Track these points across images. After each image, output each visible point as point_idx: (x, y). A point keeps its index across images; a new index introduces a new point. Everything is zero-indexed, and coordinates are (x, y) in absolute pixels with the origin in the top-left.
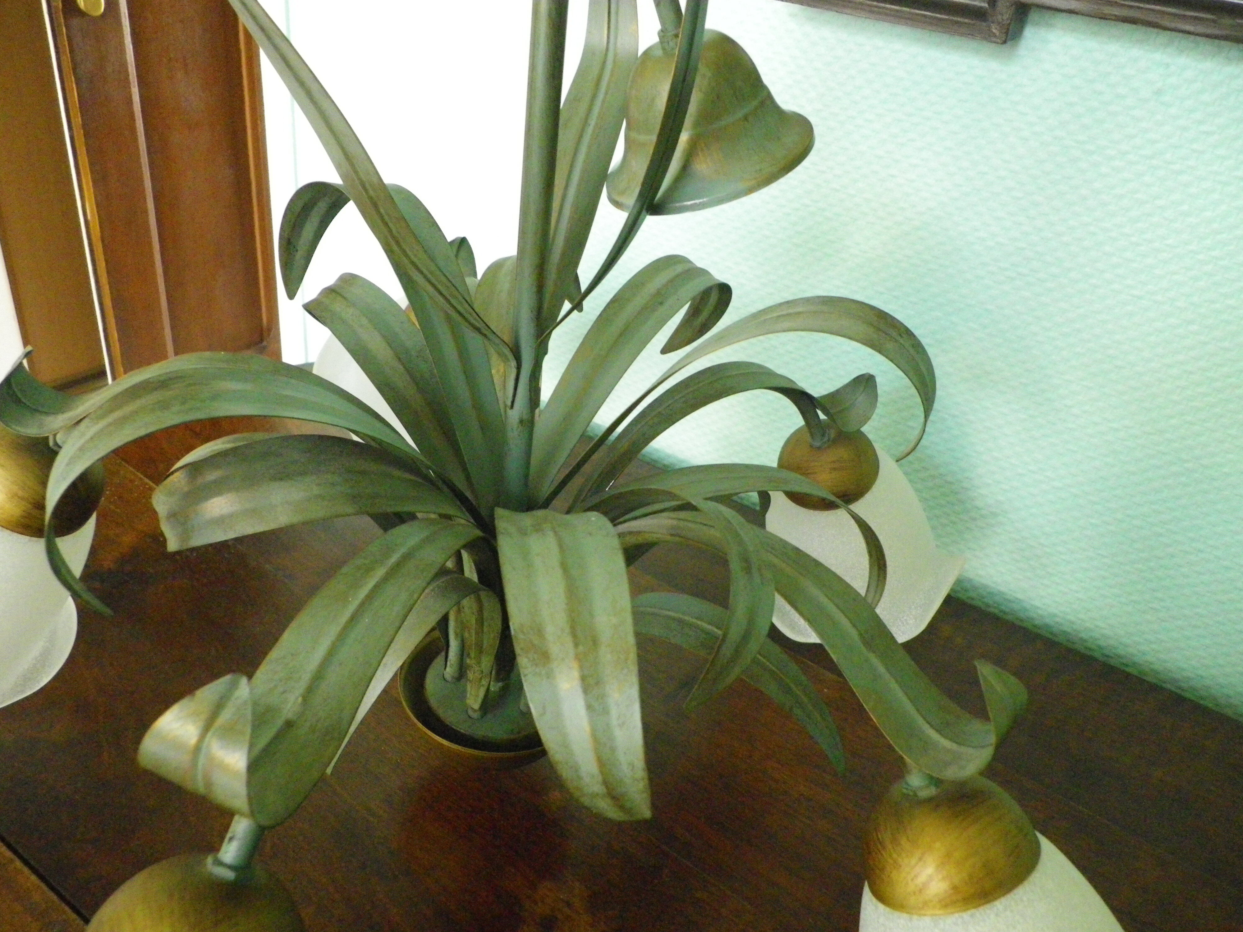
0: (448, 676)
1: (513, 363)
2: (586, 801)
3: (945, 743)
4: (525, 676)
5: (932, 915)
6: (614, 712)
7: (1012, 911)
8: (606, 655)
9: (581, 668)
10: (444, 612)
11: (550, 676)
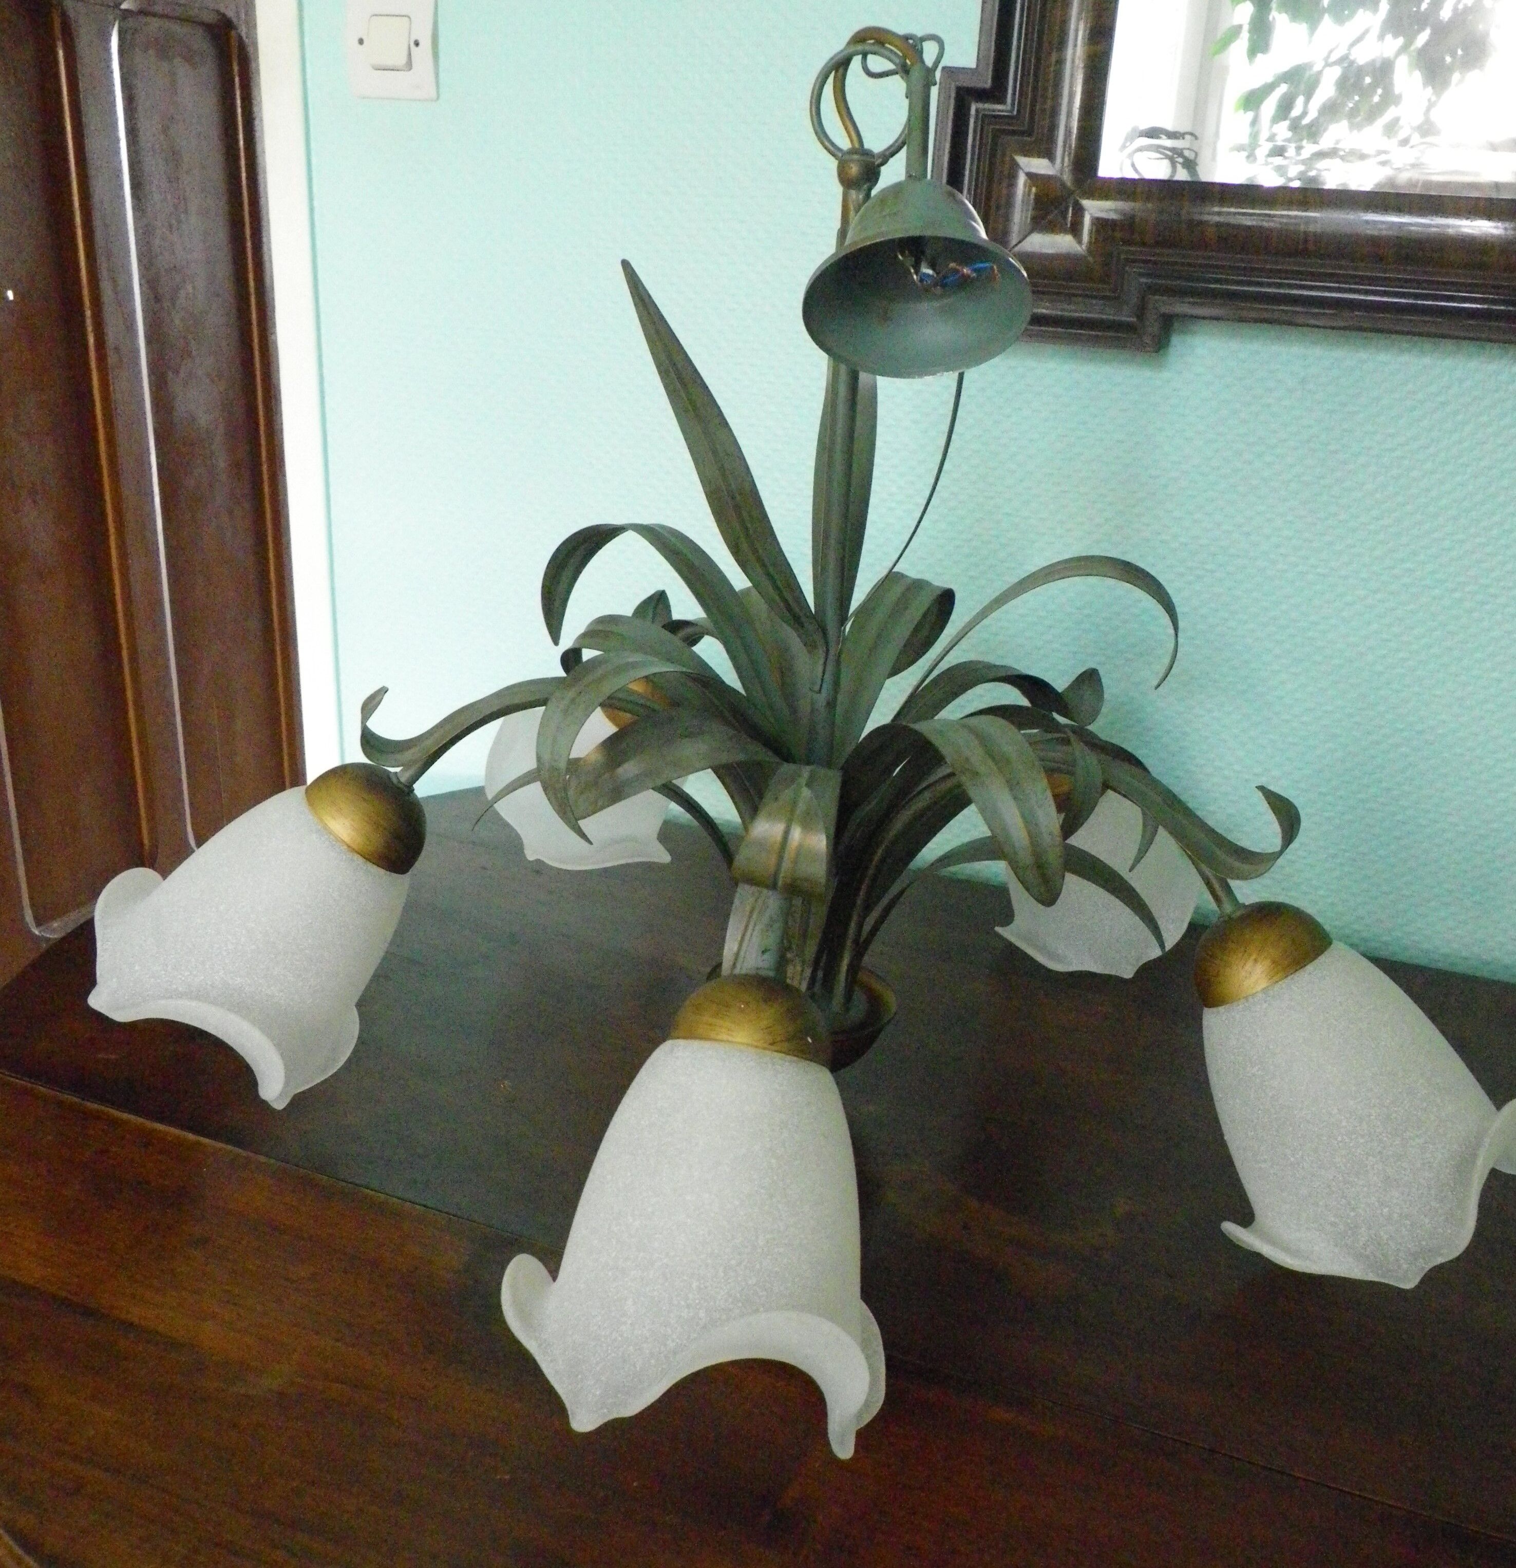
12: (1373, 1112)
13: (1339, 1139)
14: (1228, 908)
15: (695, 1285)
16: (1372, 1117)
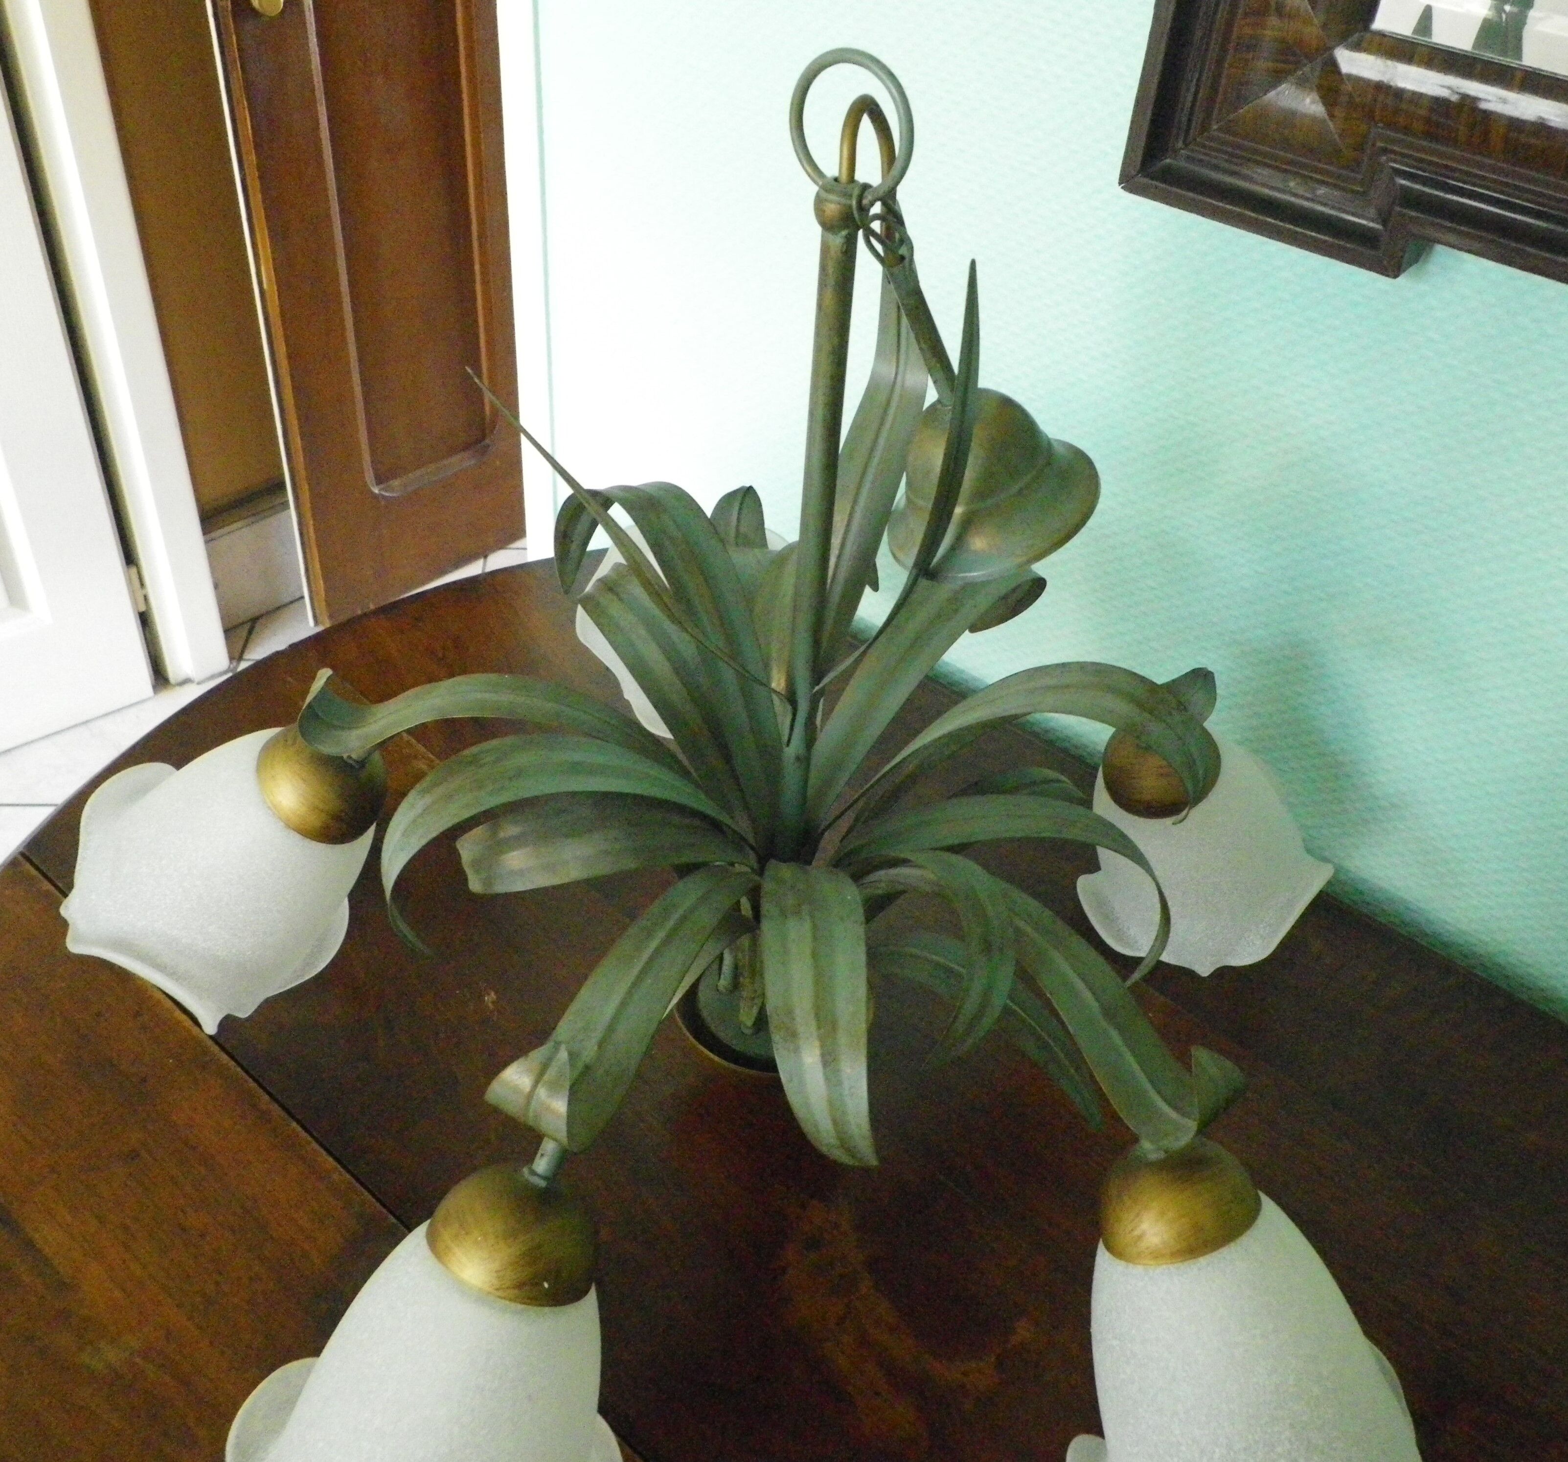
0: (721, 988)
1: (789, 708)
2: (824, 1150)
3: (1173, 1115)
4: (777, 1050)
5: (1144, 1265)
6: (846, 1084)
8: (843, 1039)
9: (822, 1047)
10: (718, 952)
11: (797, 1050)
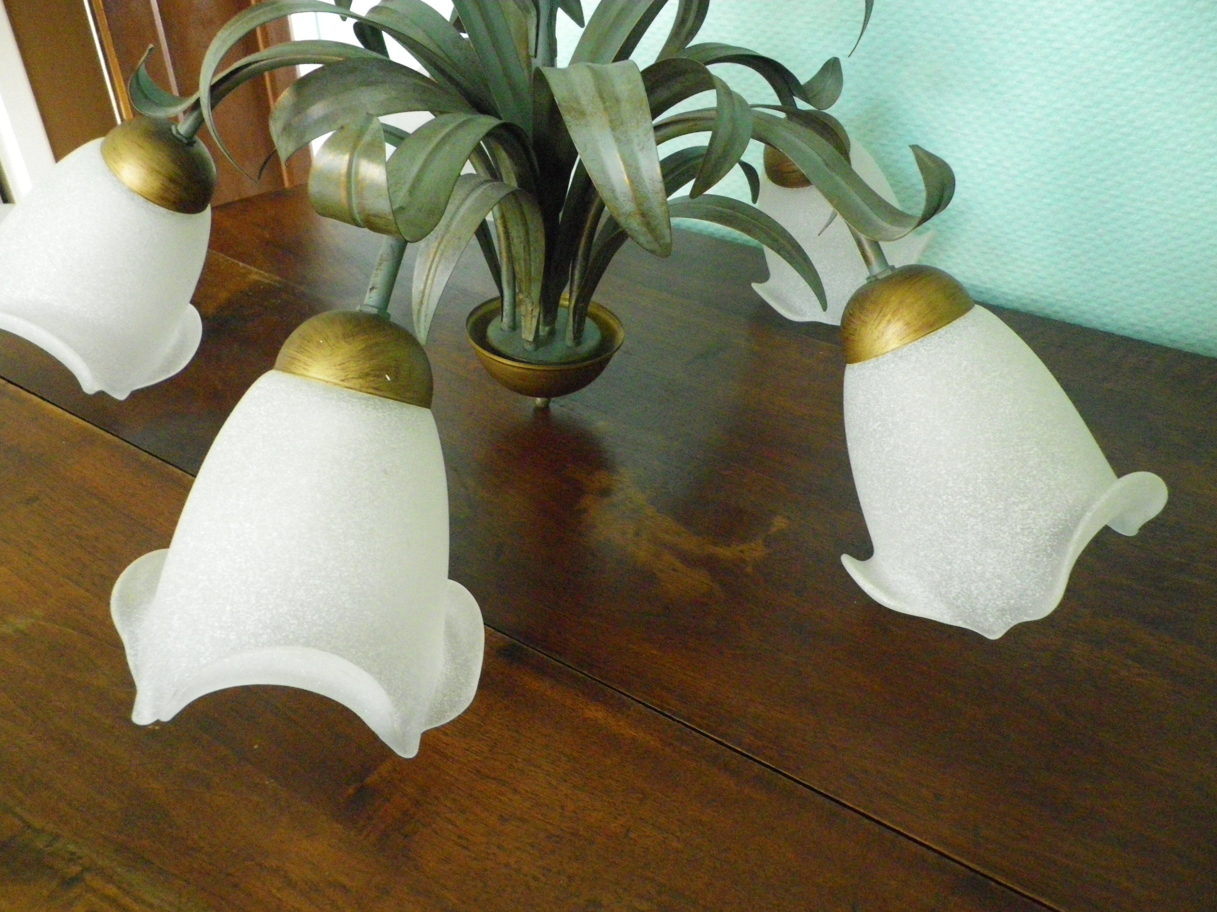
0: (505, 328)
1: (534, 13)
6: (636, 141)
7: (951, 334)
9: (609, 115)
12: (980, 475)
13: (944, 497)
14: (877, 269)
15: (228, 608)
16: (978, 481)
